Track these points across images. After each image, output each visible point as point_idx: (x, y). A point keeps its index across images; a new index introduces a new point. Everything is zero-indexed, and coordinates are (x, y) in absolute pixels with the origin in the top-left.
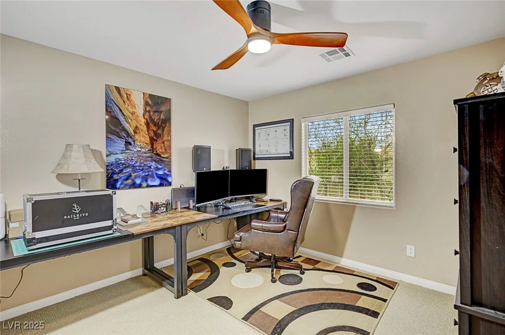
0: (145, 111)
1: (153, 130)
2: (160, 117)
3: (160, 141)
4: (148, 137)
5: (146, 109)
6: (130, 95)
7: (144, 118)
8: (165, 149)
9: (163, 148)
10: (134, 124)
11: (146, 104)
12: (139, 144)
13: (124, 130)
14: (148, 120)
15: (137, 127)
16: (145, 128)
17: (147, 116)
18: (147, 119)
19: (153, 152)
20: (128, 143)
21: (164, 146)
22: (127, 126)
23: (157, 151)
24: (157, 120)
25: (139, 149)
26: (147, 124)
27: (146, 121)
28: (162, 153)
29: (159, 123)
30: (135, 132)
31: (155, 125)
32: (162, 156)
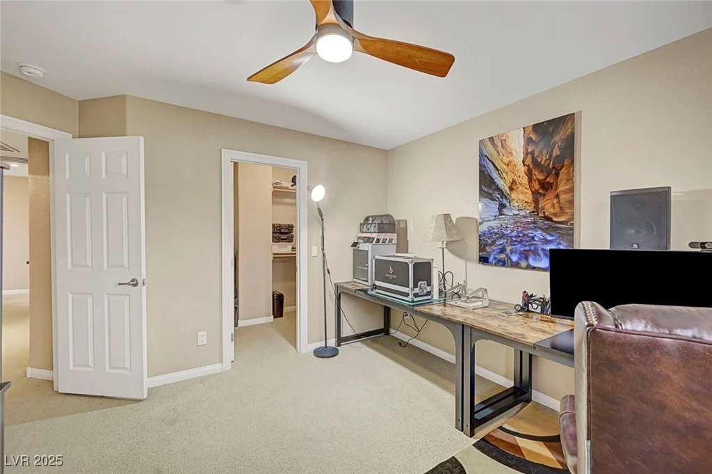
0: (526, 154)
1: (538, 179)
2: (551, 156)
3: (551, 195)
4: (530, 192)
5: (527, 149)
6: (505, 140)
7: (524, 165)
8: (561, 208)
9: (556, 206)
10: (509, 178)
11: (529, 141)
12: (517, 204)
13: (498, 189)
14: (531, 166)
15: (514, 182)
16: (525, 180)
17: (529, 161)
18: (528, 166)
19: (538, 215)
20: (502, 206)
21: (559, 201)
22: (500, 182)
23: (544, 213)
24: (546, 160)
25: (517, 212)
26: (529, 173)
27: (526, 168)
28: (555, 215)
29: (549, 165)
30: (511, 189)
31: (542, 171)
32: (554, 219)
